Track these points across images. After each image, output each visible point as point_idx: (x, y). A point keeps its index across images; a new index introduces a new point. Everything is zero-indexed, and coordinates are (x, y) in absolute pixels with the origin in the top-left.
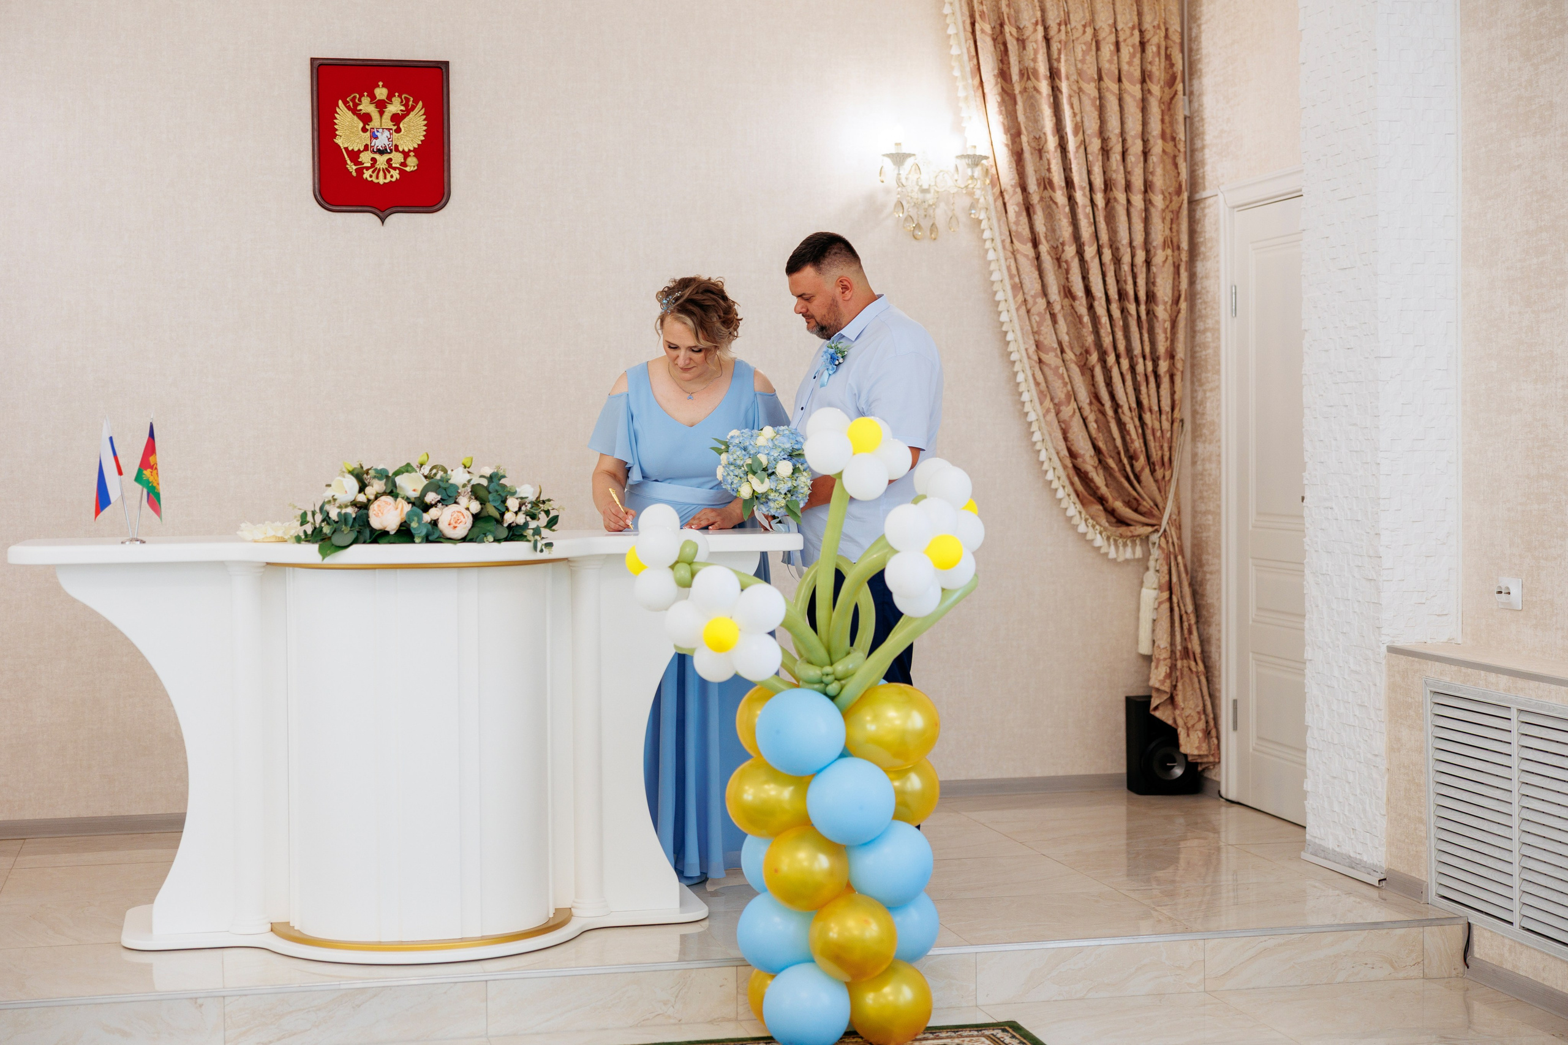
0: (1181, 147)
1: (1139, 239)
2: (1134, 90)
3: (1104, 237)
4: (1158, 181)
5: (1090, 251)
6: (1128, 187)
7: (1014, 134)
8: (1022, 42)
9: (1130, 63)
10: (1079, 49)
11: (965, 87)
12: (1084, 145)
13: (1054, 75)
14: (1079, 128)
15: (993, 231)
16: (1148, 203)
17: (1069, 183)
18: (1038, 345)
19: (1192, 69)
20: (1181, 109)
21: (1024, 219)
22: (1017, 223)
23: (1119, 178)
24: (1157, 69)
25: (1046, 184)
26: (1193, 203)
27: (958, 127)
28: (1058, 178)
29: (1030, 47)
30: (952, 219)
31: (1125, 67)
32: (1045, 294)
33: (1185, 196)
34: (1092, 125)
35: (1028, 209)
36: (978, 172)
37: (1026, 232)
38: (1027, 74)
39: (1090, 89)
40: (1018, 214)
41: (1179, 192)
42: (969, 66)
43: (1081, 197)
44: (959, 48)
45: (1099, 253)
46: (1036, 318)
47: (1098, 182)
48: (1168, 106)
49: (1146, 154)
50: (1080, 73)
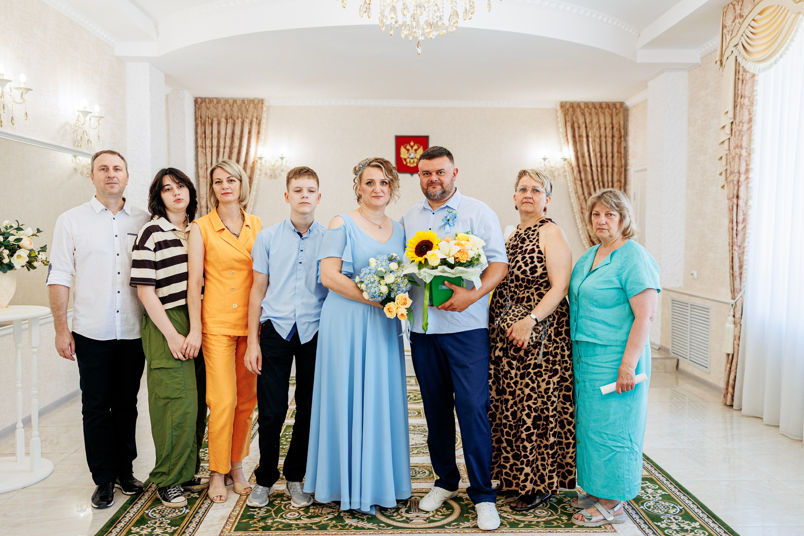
0: (623, 155)
1: (610, 179)
2: (609, 140)
3: (600, 179)
4: (616, 164)
5: (596, 183)
6: (607, 166)
7: (576, 152)
8: (579, 128)
9: (609, 133)
10: (595, 129)
11: (563, 140)
12: (595, 155)
13: (587, 136)
14: (594, 150)
15: (570, 178)
16: (613, 170)
17: (591, 165)
18: (582, 208)
19: (626, 134)
20: (623, 145)
21: (578, 175)
22: (577, 176)
23: (605, 164)
24: (616, 134)
25: (585, 165)
26: (626, 170)
27: (561, 150)
28: (588, 163)
29: (581, 129)
30: (559, 175)
31: (607, 134)
32: (583, 194)
33: (623, 168)
34: (598, 149)
35: (580, 172)
36: (566, 162)
37: (579, 178)
38: (580, 136)
39: (597, 140)
40: (577, 173)
41: (622, 167)
42: (564, 135)
43: (594, 169)
44: (562, 130)
45: (599, 183)
46: (581, 201)
47: (599, 164)
48: (619, 144)
49: (613, 157)
50: (595, 136)
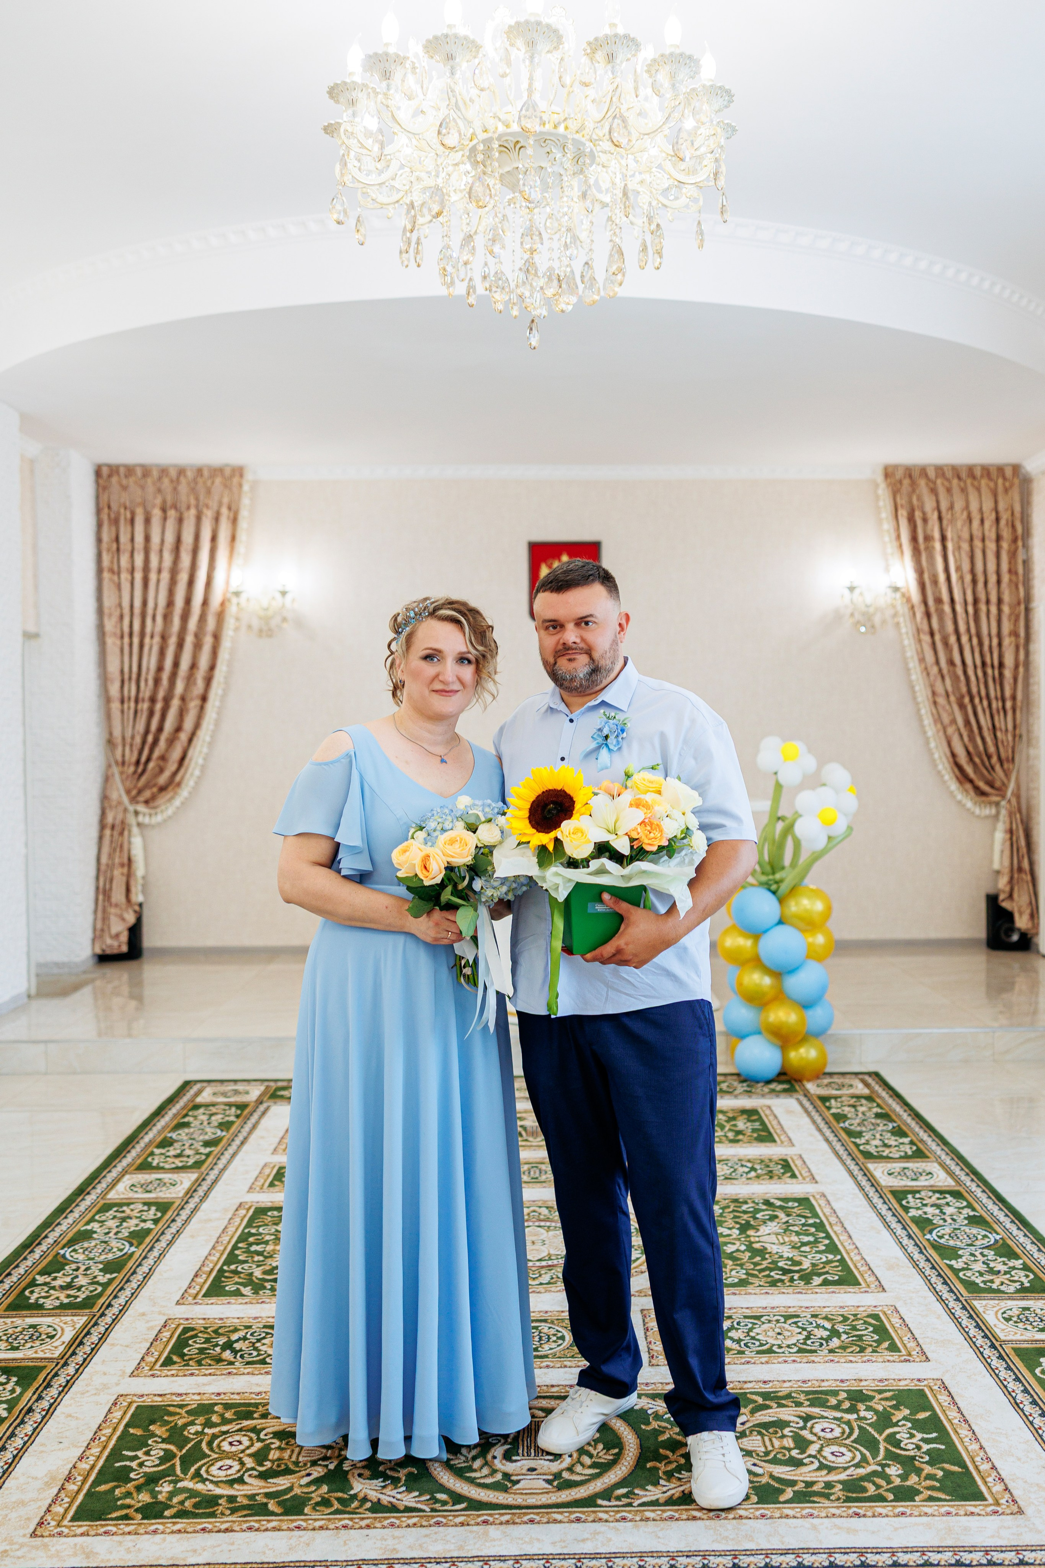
0: (1021, 578)
1: (994, 631)
2: (991, 546)
3: (973, 630)
4: (1006, 597)
5: (964, 639)
6: (988, 602)
7: (920, 572)
8: (925, 520)
9: (990, 530)
10: (959, 524)
11: (891, 547)
12: (961, 578)
13: (943, 539)
14: (958, 569)
15: (907, 628)
16: (1000, 611)
17: (952, 601)
18: (934, 693)
19: (1027, 533)
20: (1021, 556)
21: (925, 622)
22: (921, 623)
23: (982, 596)
24: (1006, 533)
25: (939, 601)
26: (1028, 610)
27: (887, 569)
28: (945, 597)
29: (930, 523)
30: (884, 622)
31: (987, 533)
32: (937, 662)
33: (1022, 607)
34: (966, 567)
35: (928, 615)
36: (898, 595)
37: (926, 628)
38: (928, 538)
39: (965, 546)
40: (922, 619)
41: (1019, 603)
42: (894, 536)
43: (959, 608)
44: (888, 525)
45: (970, 640)
46: (932, 678)
47: (970, 599)
48: (1013, 555)
49: (999, 582)
50: (959, 537)
